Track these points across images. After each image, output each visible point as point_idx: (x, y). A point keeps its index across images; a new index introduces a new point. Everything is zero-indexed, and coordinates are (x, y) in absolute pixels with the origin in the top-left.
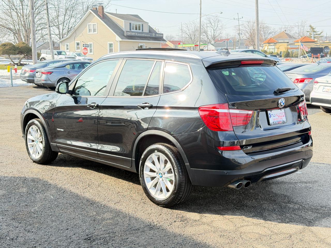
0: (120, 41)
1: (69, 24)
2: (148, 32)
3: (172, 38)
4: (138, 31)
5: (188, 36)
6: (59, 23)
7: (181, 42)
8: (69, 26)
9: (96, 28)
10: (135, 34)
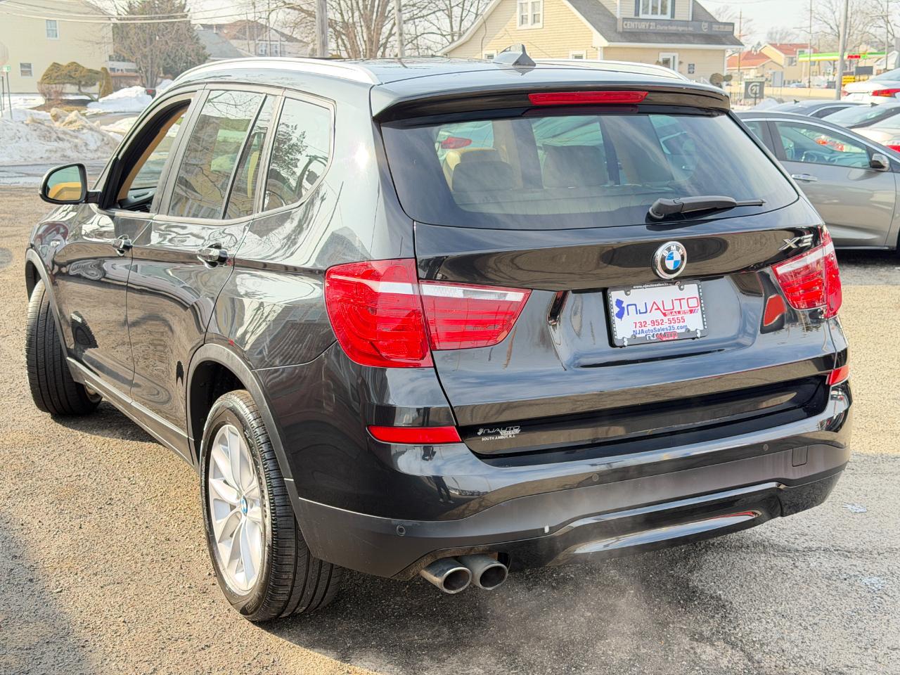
0: (605, 48)
1: (480, 4)
2: (690, 19)
3: (785, 37)
4: (659, 17)
5: (829, 30)
6: (450, 4)
7: (806, 47)
8: (478, 9)
9: (541, 13)
10: (650, 26)
